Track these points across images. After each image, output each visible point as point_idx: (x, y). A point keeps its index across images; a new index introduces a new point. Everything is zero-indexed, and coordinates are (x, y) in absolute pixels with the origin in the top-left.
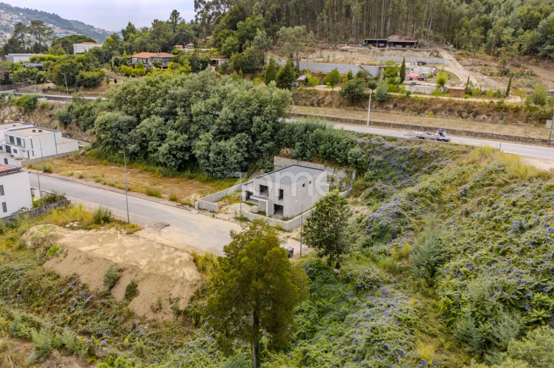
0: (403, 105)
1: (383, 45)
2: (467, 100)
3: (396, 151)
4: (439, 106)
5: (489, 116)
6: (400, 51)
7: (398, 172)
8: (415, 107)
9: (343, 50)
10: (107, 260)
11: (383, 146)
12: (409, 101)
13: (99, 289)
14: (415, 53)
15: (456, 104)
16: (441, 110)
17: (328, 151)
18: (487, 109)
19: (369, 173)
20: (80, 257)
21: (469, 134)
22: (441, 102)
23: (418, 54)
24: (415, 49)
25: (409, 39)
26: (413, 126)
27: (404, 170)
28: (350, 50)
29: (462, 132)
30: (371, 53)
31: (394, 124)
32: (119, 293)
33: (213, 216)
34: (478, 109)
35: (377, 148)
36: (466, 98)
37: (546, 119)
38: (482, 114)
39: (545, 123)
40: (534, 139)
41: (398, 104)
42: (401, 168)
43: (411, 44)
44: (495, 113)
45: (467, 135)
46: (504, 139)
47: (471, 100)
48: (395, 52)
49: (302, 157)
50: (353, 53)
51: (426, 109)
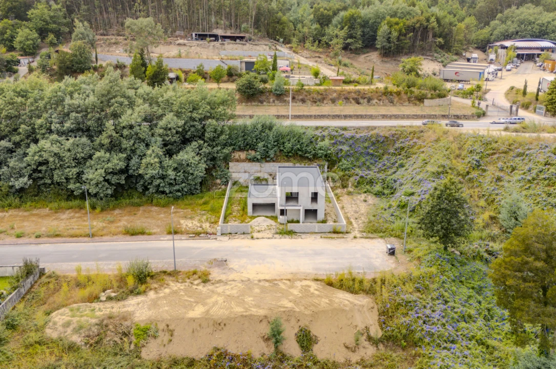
0: (301, 97)
1: (214, 39)
2: (357, 88)
3: (358, 139)
4: (335, 95)
5: (380, 100)
6: (240, 45)
7: (367, 158)
8: (313, 98)
9: (179, 44)
10: (246, 316)
11: (343, 136)
12: (305, 93)
13: (264, 354)
14: (255, 47)
15: (349, 93)
16: (338, 98)
17: (295, 147)
18: (377, 95)
19: (345, 163)
20: (200, 325)
21: (384, 117)
22: (335, 91)
23: (258, 48)
24: (253, 43)
25: (234, 33)
26: (333, 116)
27: (372, 155)
28: (189, 44)
29: (378, 116)
30: (211, 47)
31: (315, 116)
32: (292, 349)
33: (252, 238)
34: (370, 95)
35: (339, 139)
36: (356, 86)
37: (424, 99)
38: (373, 99)
39: (423, 102)
40: (436, 115)
41: (296, 97)
42: (368, 154)
43: (242, 38)
44: (384, 97)
45: (383, 118)
46: (413, 118)
47: (359, 87)
48: (236, 46)
49: (265, 158)
50: (193, 48)
51: (324, 99)
